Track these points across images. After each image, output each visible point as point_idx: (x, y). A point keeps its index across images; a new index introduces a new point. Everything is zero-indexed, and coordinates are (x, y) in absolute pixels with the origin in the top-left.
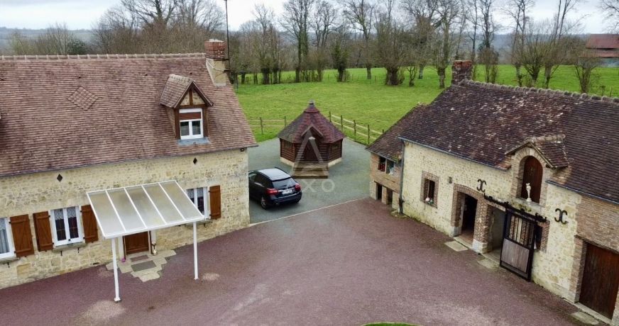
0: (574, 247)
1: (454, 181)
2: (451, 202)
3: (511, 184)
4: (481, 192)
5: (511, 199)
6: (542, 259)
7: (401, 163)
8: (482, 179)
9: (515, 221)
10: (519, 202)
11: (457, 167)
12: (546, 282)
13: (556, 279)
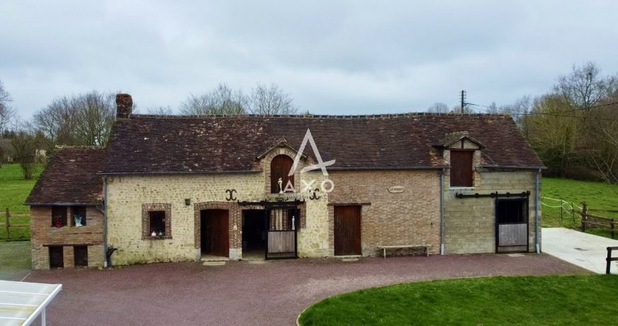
0: (328, 213)
1: (194, 201)
2: (192, 225)
3: (264, 184)
4: (231, 201)
5: (266, 197)
6: (303, 235)
7: (101, 207)
8: (231, 189)
9: (275, 213)
10: (276, 195)
11: (196, 186)
12: (310, 252)
13: (317, 245)
